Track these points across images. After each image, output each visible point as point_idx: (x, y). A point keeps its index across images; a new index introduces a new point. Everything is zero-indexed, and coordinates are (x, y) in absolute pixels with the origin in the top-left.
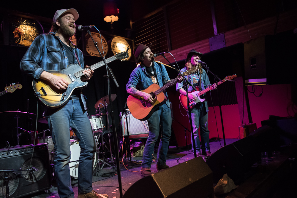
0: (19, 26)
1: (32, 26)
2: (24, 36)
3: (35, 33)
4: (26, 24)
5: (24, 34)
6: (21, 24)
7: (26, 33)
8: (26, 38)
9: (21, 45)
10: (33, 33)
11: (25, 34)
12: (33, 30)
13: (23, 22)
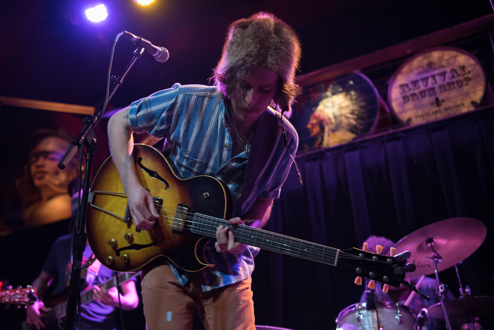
2: (332, 123)
3: (356, 104)
4: (333, 94)
5: (330, 120)
8: (336, 126)
9: (327, 149)
10: (352, 107)
11: (332, 117)
12: (351, 99)
13: (326, 90)
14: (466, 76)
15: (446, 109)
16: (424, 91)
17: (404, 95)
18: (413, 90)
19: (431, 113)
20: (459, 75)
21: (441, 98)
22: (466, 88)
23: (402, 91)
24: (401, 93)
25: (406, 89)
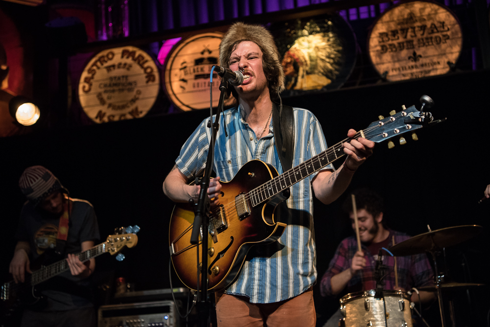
0: (292, 43)
1: (325, 31)
2: (306, 65)
3: (333, 47)
4: (311, 33)
5: (306, 61)
6: (297, 37)
7: (310, 57)
8: (311, 68)
9: (301, 91)
10: (328, 50)
11: (307, 58)
12: (328, 40)
13: (303, 28)
14: (445, 33)
15: (422, 65)
16: (403, 43)
17: (382, 44)
18: (392, 40)
19: (407, 67)
20: (438, 32)
21: (418, 53)
22: (443, 46)
23: (381, 40)
24: (380, 42)
25: (385, 39)
